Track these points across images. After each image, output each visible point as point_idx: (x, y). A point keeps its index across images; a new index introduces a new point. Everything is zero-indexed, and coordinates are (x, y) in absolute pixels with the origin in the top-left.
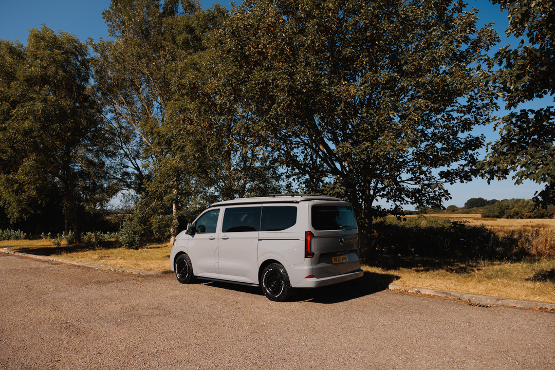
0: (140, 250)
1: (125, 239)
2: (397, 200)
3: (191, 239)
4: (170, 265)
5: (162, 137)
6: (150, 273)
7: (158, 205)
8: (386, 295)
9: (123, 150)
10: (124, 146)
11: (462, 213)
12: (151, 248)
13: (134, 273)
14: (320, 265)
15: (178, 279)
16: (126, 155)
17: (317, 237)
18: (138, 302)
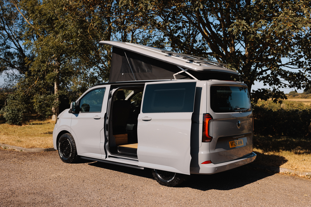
0: (23, 126)
1: (9, 116)
2: (273, 83)
3: (74, 118)
4: (52, 142)
5: (44, 15)
6: (33, 150)
7: (40, 84)
8: (278, 179)
9: (6, 31)
10: (6, 27)
11: (301, 98)
12: (33, 124)
13: (16, 150)
14: (217, 151)
15: (61, 158)
16: (9, 37)
17: (216, 120)
18: (18, 185)
